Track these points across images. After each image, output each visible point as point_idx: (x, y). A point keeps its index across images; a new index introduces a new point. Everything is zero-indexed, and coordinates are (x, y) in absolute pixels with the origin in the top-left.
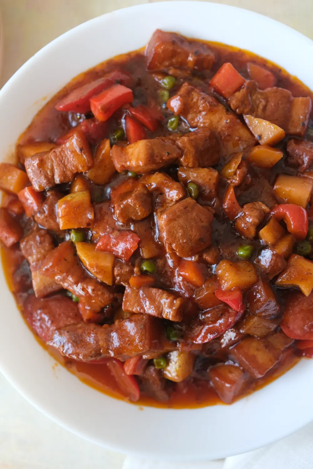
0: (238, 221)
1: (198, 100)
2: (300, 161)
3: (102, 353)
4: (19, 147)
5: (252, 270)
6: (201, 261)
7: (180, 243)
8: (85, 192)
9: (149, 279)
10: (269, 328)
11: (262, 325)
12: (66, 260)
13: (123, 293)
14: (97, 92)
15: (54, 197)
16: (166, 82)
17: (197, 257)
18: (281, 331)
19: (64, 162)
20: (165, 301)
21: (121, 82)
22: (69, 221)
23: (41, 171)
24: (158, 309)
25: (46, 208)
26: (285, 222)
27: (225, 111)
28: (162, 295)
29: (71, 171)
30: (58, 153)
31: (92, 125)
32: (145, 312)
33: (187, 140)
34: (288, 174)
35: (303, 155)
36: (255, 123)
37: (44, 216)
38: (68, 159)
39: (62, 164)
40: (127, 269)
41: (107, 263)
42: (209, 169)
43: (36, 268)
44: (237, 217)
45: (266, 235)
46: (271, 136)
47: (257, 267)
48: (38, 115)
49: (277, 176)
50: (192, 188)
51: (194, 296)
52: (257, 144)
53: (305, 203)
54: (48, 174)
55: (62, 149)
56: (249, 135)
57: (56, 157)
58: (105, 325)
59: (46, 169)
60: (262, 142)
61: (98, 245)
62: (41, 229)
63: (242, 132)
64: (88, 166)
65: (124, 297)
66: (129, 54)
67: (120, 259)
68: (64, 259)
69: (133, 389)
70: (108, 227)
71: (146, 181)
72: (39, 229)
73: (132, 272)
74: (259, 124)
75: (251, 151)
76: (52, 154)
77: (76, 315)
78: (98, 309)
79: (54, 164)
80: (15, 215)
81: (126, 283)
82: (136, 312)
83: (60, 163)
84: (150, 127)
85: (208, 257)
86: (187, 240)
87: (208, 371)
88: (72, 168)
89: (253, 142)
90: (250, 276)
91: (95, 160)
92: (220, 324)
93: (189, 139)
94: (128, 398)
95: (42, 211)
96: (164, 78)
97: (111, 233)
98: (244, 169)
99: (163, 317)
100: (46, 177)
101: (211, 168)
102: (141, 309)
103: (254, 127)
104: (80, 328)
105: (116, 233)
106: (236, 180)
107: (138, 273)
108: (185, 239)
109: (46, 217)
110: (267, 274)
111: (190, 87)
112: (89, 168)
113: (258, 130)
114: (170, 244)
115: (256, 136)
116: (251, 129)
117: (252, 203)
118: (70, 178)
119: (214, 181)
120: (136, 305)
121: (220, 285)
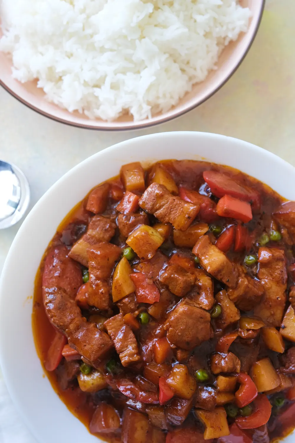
0: (217, 356)
1: (279, 268)
2: (287, 365)
3: (66, 331)
4: (158, 165)
5: (193, 390)
6: (174, 351)
7: (176, 332)
8: (162, 238)
9: (137, 325)
10: (162, 425)
11: (161, 420)
12: (108, 260)
13: (115, 315)
14: (234, 195)
15: (144, 219)
16: (275, 234)
17: (175, 347)
18: (166, 434)
19: (172, 211)
20: (131, 349)
21: (252, 204)
22: (136, 244)
23: (154, 199)
24: (122, 348)
25: (132, 219)
26: (239, 386)
27: (284, 291)
28: (133, 343)
29: (169, 220)
30: (175, 203)
31: (210, 209)
32: (114, 340)
33: (246, 284)
34: (273, 363)
35: (293, 364)
36: (291, 317)
37: (126, 222)
38: (176, 212)
39: (170, 210)
40: (132, 306)
41: (127, 290)
42: (238, 311)
43: (87, 240)
44: (219, 353)
45: (222, 382)
46: (290, 335)
47: (197, 392)
48: (189, 161)
49: (266, 357)
50: (218, 310)
51: (147, 364)
52: (278, 328)
53: (262, 390)
54: (156, 205)
55: (180, 204)
56: (280, 318)
57: (172, 203)
58: (85, 318)
59: (159, 202)
60: (282, 331)
61: (135, 275)
62: (115, 223)
63: (279, 313)
64: (181, 228)
65: (112, 318)
66: (274, 193)
67: (136, 296)
68: (108, 258)
69: (54, 363)
70: (151, 272)
71: (199, 274)
72: (114, 221)
73: (133, 311)
74: (292, 320)
75: (270, 328)
76: (171, 199)
77: (75, 289)
78: (91, 303)
79: (166, 205)
80: (111, 196)
81: (122, 312)
82: (109, 333)
83: (170, 209)
84: (237, 247)
85: (179, 354)
86: (181, 335)
87: (103, 402)
88: (172, 219)
89: (277, 325)
90: (188, 393)
91: (188, 229)
92: (142, 395)
93: (248, 285)
94: (45, 361)
95: (129, 217)
96: (276, 231)
97: (148, 278)
98: (255, 335)
99: (119, 354)
100: (153, 205)
101: (239, 312)
102: (113, 336)
103: (288, 318)
104: (71, 303)
105: (151, 282)
106: (244, 334)
107: (135, 316)
108: (181, 333)
109: (127, 224)
110: (198, 402)
111: (283, 257)
112: (180, 230)
113: (288, 323)
114: (170, 326)
115: (283, 325)
116: (285, 317)
117: (236, 356)
118: (165, 222)
119: (232, 320)
120: (113, 330)
121: (168, 377)
